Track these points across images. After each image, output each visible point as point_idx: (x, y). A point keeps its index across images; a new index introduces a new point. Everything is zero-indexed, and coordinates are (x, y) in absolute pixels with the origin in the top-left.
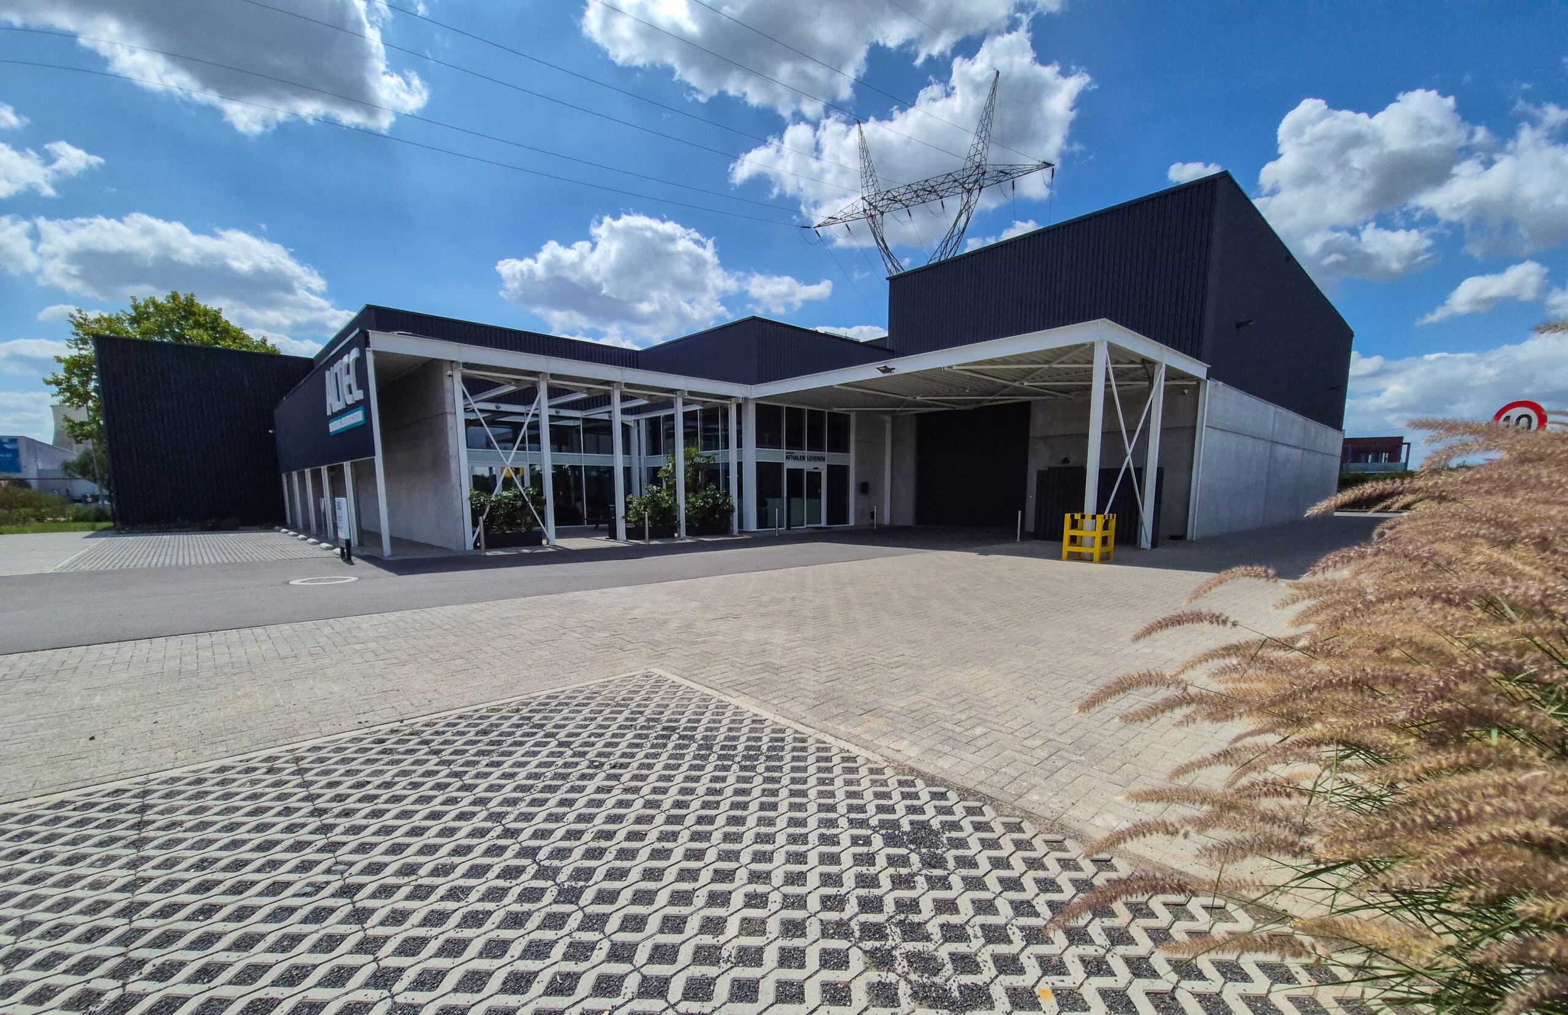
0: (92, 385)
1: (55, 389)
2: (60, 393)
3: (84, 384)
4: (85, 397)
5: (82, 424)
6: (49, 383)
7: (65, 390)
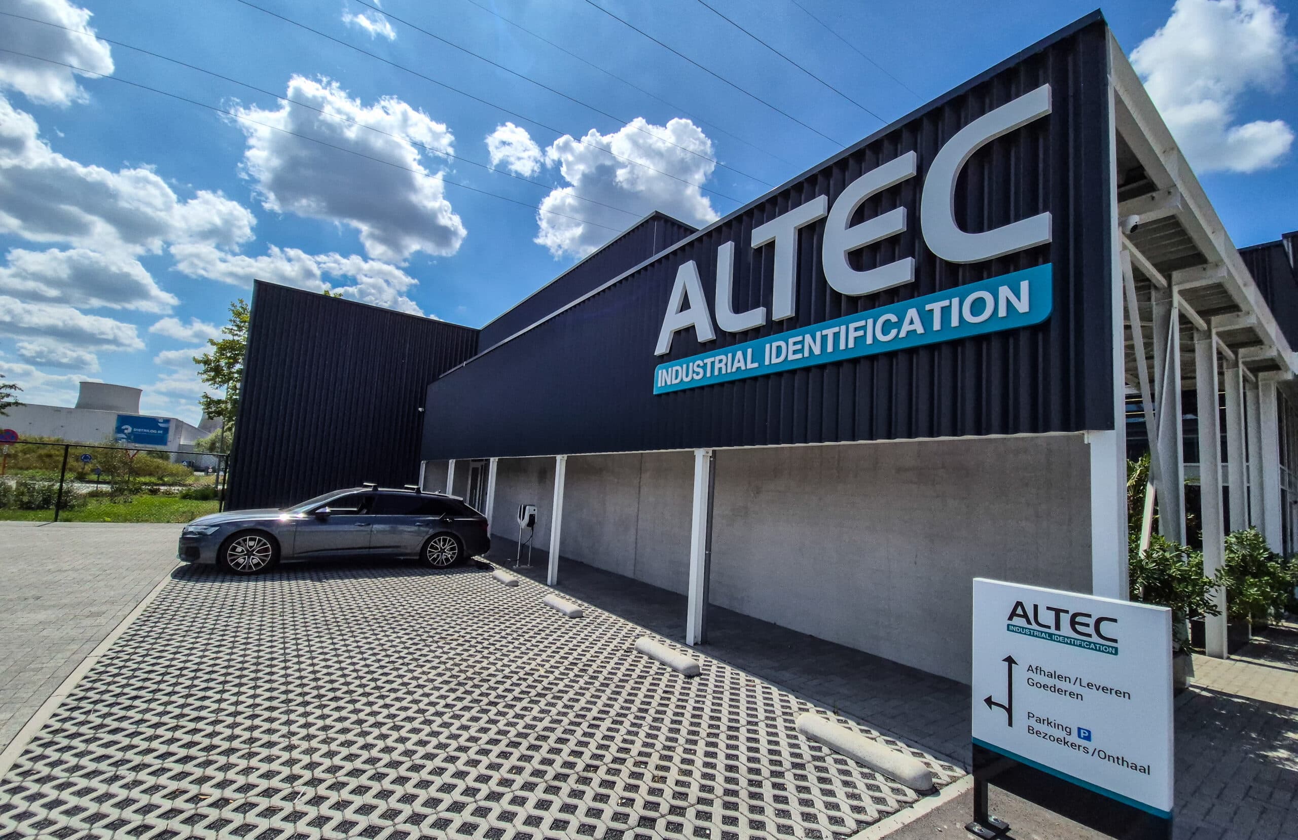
0: (238, 367)
1: (202, 367)
2: (205, 372)
3: (230, 365)
4: (228, 378)
5: (219, 402)
6: (198, 362)
7: (212, 370)
